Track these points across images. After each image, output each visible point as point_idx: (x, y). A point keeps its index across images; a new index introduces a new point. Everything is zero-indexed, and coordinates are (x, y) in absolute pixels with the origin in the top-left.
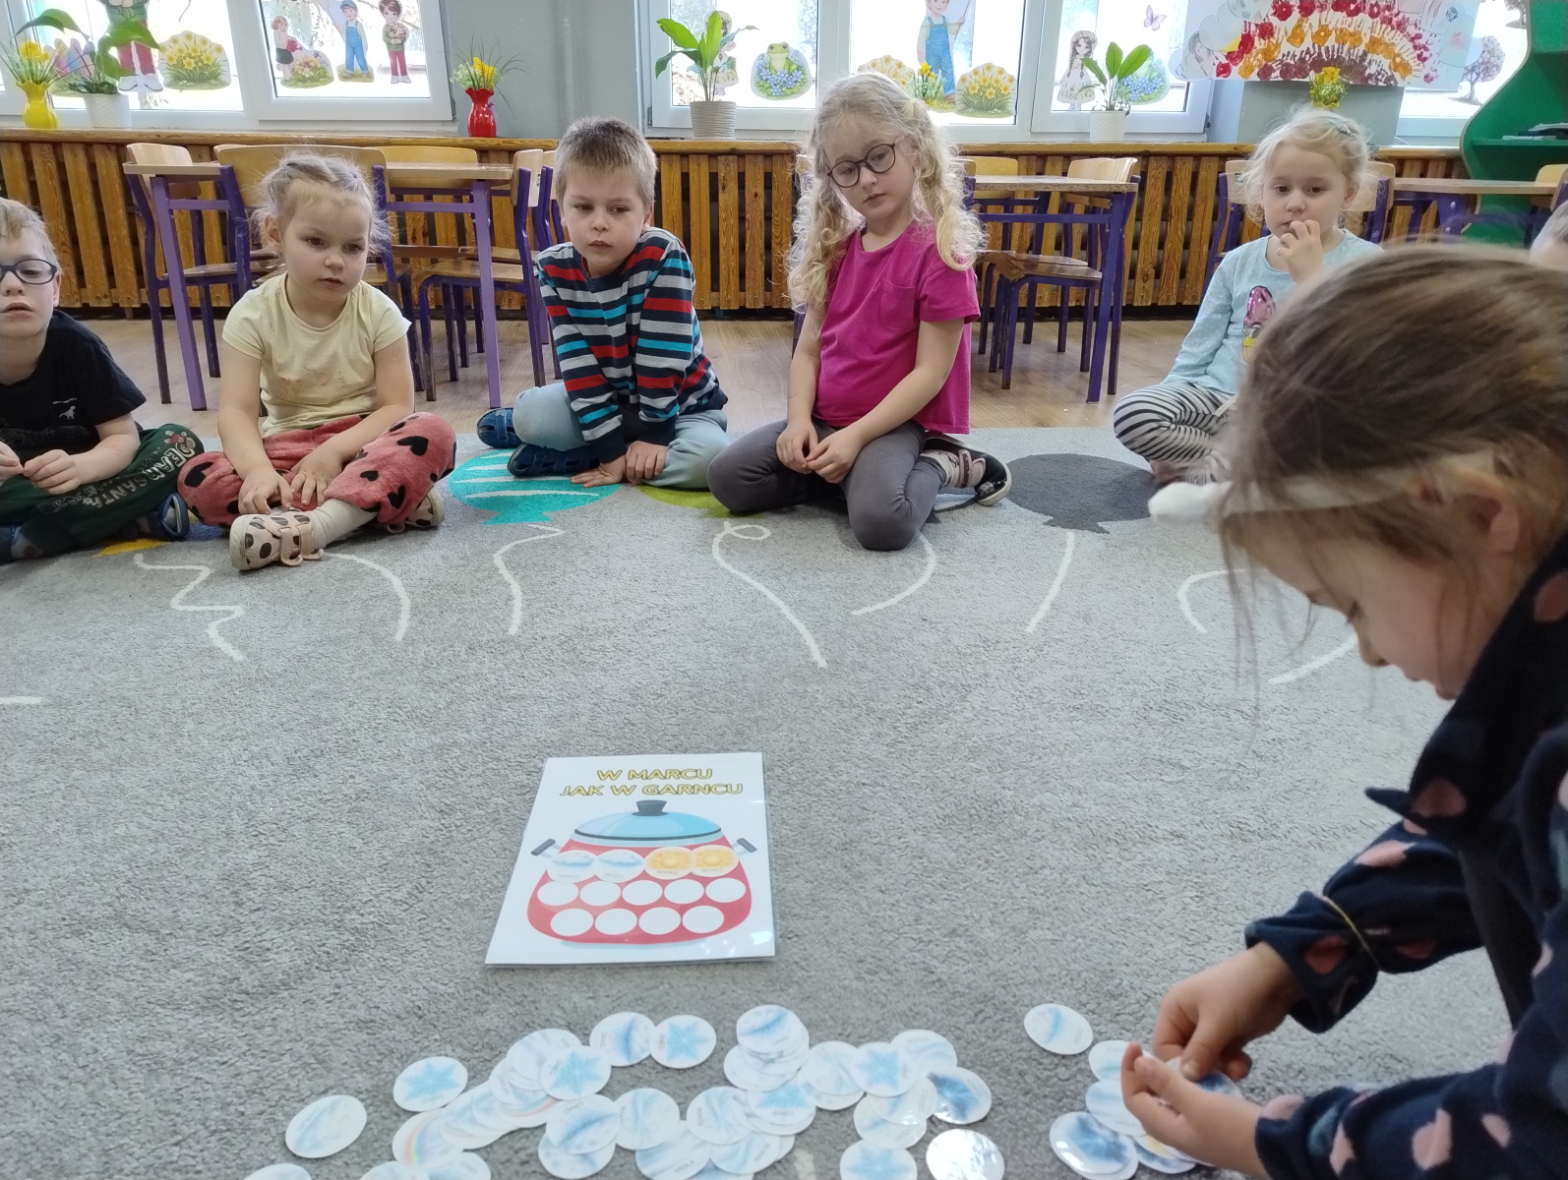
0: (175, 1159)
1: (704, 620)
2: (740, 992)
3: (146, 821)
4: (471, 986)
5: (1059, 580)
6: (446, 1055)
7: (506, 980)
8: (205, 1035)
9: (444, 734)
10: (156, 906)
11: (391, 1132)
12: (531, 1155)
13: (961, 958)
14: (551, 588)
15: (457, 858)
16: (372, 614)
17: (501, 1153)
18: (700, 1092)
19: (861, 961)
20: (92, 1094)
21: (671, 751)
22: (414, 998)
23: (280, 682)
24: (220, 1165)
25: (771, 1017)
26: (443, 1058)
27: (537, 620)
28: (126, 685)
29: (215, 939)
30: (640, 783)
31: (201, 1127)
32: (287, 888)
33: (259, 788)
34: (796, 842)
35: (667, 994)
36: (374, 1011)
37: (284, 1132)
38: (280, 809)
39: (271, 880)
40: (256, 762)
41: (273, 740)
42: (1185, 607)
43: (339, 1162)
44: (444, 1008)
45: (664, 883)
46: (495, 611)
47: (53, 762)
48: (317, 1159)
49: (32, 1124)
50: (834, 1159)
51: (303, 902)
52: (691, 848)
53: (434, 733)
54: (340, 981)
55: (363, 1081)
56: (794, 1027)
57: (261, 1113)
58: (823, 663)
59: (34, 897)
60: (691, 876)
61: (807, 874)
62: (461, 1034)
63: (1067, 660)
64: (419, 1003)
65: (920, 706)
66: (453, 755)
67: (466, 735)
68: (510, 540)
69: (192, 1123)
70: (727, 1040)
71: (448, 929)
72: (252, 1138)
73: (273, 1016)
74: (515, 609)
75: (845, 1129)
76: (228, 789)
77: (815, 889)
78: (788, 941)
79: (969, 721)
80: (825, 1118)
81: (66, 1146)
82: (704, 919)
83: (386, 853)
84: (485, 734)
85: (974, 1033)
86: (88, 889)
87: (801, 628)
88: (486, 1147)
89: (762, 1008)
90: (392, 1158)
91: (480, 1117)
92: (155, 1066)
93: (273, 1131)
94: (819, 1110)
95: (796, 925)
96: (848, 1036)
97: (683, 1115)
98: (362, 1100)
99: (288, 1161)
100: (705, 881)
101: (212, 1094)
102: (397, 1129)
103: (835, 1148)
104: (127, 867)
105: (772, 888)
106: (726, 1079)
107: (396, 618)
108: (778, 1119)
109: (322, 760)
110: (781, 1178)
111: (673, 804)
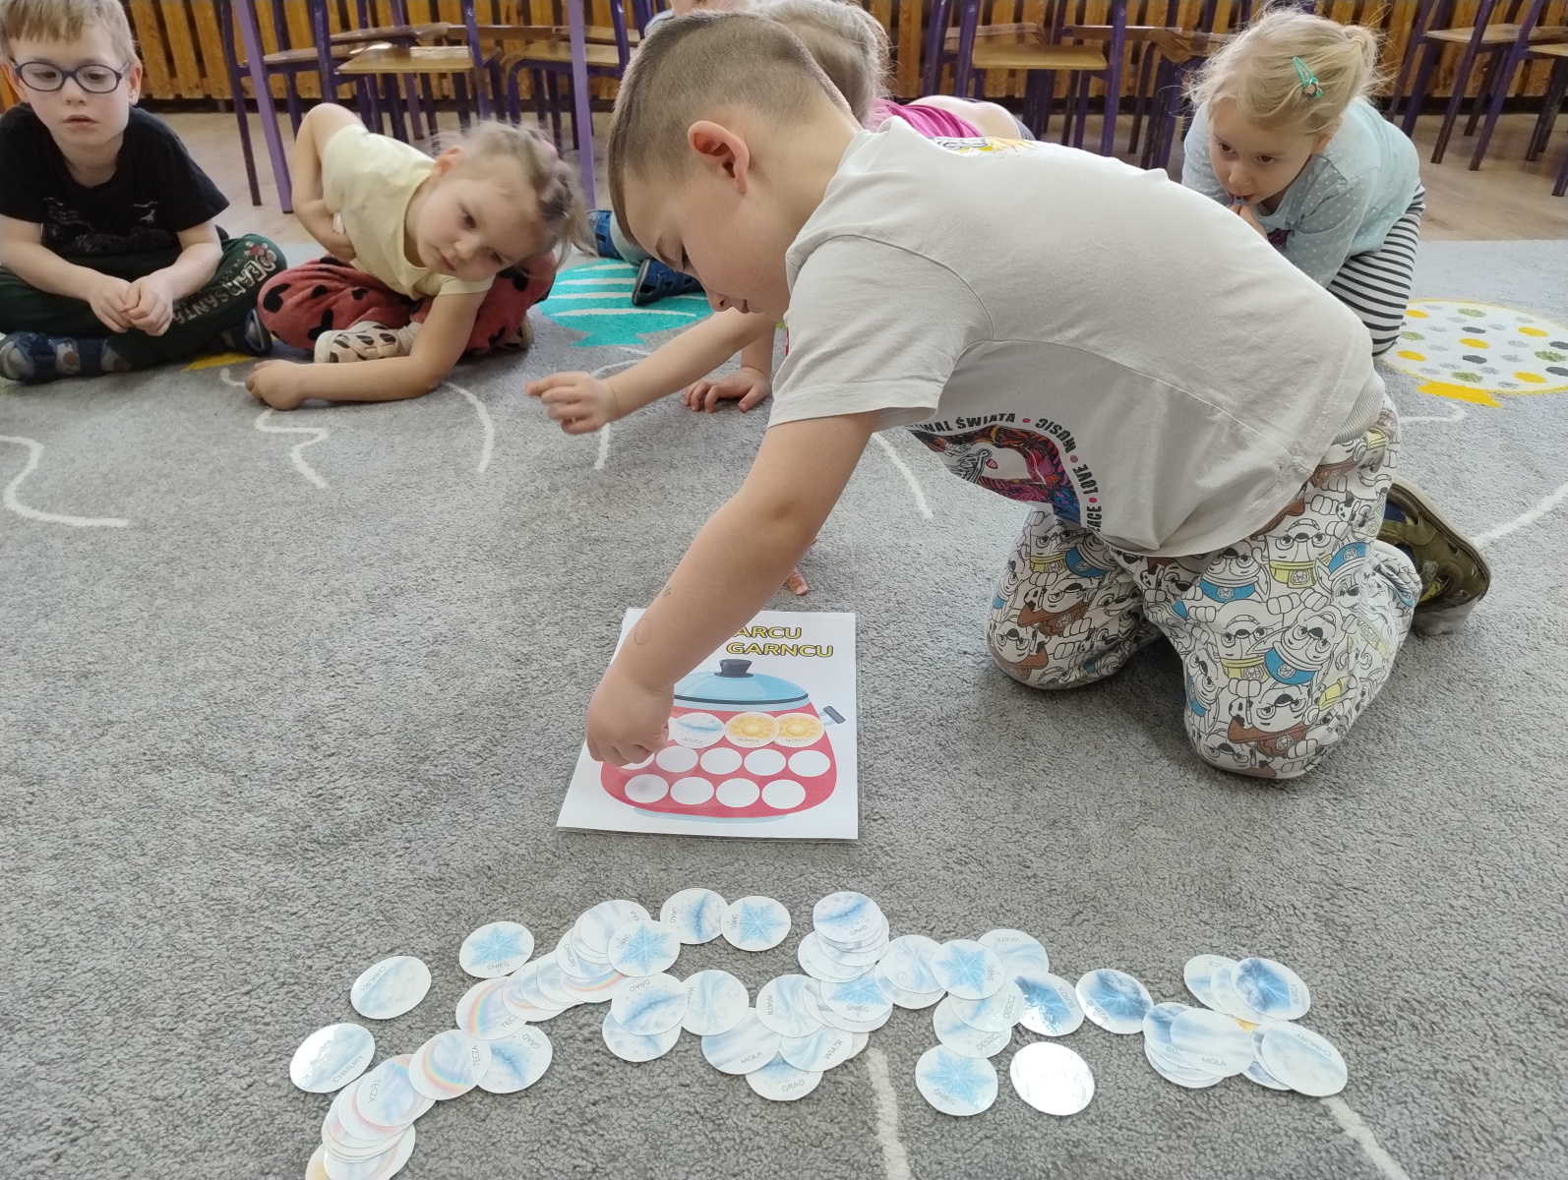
0: (245, 1008)
2: (819, 874)
3: (225, 655)
4: (543, 848)
6: (514, 920)
7: (578, 845)
8: (276, 884)
9: (523, 577)
10: (233, 745)
11: (456, 997)
12: (594, 1033)
14: (641, 418)
15: (533, 713)
16: (455, 443)
17: (564, 1028)
18: (771, 978)
19: (951, 850)
20: (167, 936)
22: (484, 857)
23: (362, 513)
24: (287, 1018)
25: (851, 903)
26: (511, 923)
27: (624, 454)
28: (210, 510)
29: (289, 783)
31: (269, 978)
32: (363, 733)
33: (338, 625)
34: (887, 713)
36: (444, 868)
37: (350, 990)
38: (358, 650)
39: (347, 725)
40: (335, 597)
41: (353, 575)
43: (403, 1026)
44: (514, 869)
45: (744, 752)
46: (581, 444)
47: (138, 589)
48: (381, 1021)
49: (111, 962)
50: (911, 1063)
51: (377, 749)
52: (775, 714)
53: (513, 575)
54: (411, 834)
55: (429, 942)
56: (873, 916)
57: (328, 968)
58: (928, 514)
59: (117, 729)
60: (773, 746)
61: (897, 750)
62: (530, 898)
64: (489, 863)
66: (531, 600)
67: (545, 579)
68: (599, 365)
69: (262, 973)
70: (802, 926)
71: (521, 787)
72: (319, 993)
73: (343, 868)
74: (601, 441)
75: (923, 1030)
76: (306, 626)
77: (905, 767)
78: (873, 824)
80: (902, 1017)
81: (144, 987)
82: (784, 794)
83: (462, 701)
84: (565, 579)
85: (1070, 937)
86: (168, 724)
87: (905, 471)
88: (550, 1020)
89: (841, 894)
90: (455, 1026)
91: (545, 989)
92: (228, 911)
93: (340, 989)
94: (896, 1007)
95: (882, 806)
96: (932, 930)
97: (752, 1002)
98: (428, 963)
99: (353, 1020)
100: (788, 752)
101: (281, 945)
102: (461, 995)
103: (911, 1050)
104: (205, 702)
105: (859, 763)
106: (799, 966)
107: (479, 449)
108: (852, 1015)
109: (401, 599)
110: (852, 1079)
111: (759, 665)
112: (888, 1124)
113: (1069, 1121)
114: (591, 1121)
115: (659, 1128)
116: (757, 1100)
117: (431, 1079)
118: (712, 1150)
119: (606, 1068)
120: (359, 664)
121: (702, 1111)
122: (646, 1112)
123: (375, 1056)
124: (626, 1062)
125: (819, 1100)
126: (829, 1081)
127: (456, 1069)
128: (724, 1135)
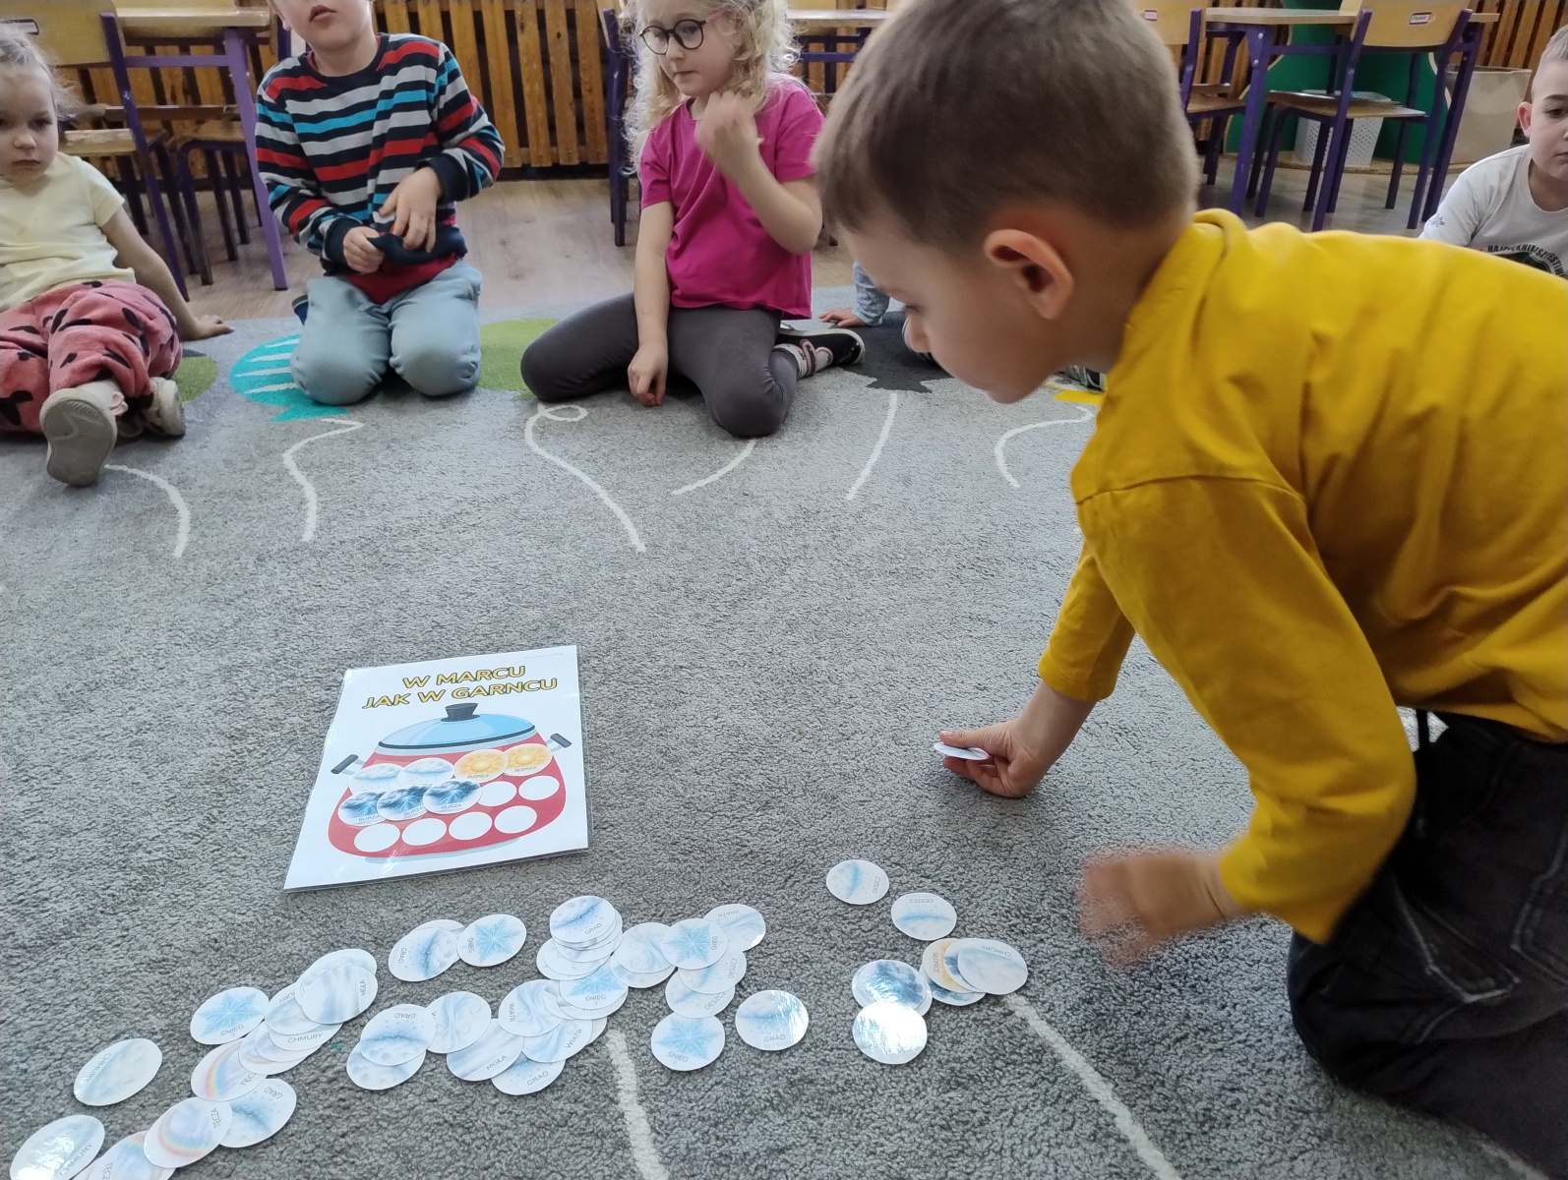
1: (516, 511)
2: (554, 886)
4: (271, 913)
5: (881, 443)
6: (247, 985)
7: (308, 903)
9: (232, 655)
11: (189, 1069)
12: (339, 1072)
13: (774, 829)
14: (350, 487)
15: (251, 784)
16: (146, 530)
17: (307, 1075)
18: (512, 989)
19: (675, 844)
21: (482, 651)
22: (209, 932)
23: (46, 612)
25: (586, 906)
26: (243, 989)
27: (334, 523)
30: (450, 687)
32: (64, 832)
33: (28, 729)
34: (611, 732)
35: (479, 897)
36: (167, 949)
37: (72, 1084)
38: (52, 750)
39: (47, 826)
40: (22, 701)
41: (41, 676)
42: (1001, 463)
43: (134, 1106)
44: (242, 938)
46: (286, 517)
48: (110, 1106)
50: (647, 1035)
51: (83, 845)
52: (503, 749)
53: (221, 655)
54: (129, 922)
55: (157, 1022)
56: (607, 913)
57: (46, 1068)
58: (641, 548)
60: (504, 778)
61: (622, 763)
62: (261, 962)
63: (886, 525)
64: (215, 936)
65: (739, 583)
66: (242, 676)
67: (257, 654)
68: (301, 437)
70: (538, 934)
71: (244, 858)
72: (38, 1094)
73: (54, 967)
74: (309, 513)
75: (656, 1004)
77: (630, 777)
78: (602, 832)
79: (787, 594)
80: (637, 996)
82: (518, 819)
83: (174, 785)
84: (278, 651)
85: (783, 898)
87: (619, 512)
88: (292, 1070)
89: (576, 900)
90: (192, 1095)
93: (60, 1085)
94: (631, 989)
95: (611, 815)
96: (661, 916)
97: (494, 1013)
98: (157, 1041)
99: (78, 1112)
100: (518, 781)
102: (195, 1065)
103: (646, 1024)
105: (586, 781)
106: (539, 973)
107: (174, 533)
108: (591, 1004)
109: (97, 693)
110: (593, 1061)
111: (485, 706)
112: (628, 1092)
113: (788, 1053)
114: (341, 1152)
115: (410, 1144)
116: (504, 1100)
117: (169, 1149)
118: (463, 1151)
119: (353, 1101)
120: (55, 765)
121: (451, 1119)
122: (396, 1132)
123: (105, 1141)
124: (372, 1092)
125: (563, 1086)
126: (572, 1067)
127: (196, 1135)
128: (473, 1136)
